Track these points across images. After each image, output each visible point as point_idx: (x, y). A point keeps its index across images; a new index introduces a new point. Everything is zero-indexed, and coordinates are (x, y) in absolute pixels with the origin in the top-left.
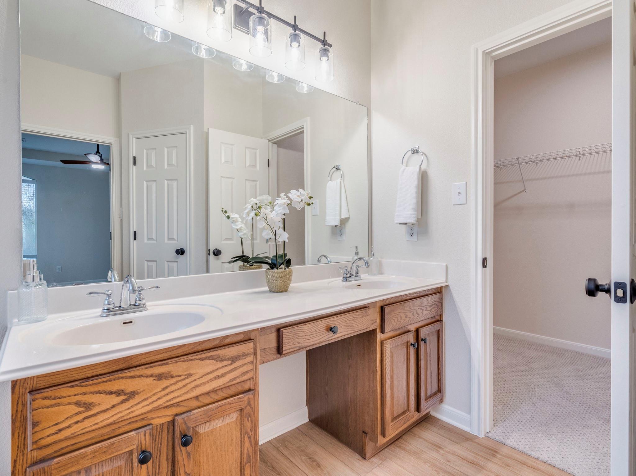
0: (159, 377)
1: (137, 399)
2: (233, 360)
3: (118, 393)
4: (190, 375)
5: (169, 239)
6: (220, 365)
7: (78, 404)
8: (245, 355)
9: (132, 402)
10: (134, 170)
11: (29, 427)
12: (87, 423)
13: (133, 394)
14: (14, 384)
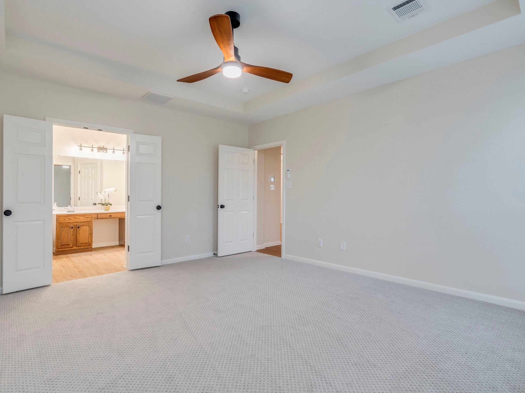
0: (75, 218)
1: (71, 220)
2: (87, 218)
3: (69, 219)
4: (79, 218)
5: (91, 200)
6: (85, 218)
7: (63, 219)
8: (90, 217)
9: (70, 220)
10: (79, 175)
11: (58, 221)
12: (65, 221)
13: (71, 219)
14: (56, 215)
